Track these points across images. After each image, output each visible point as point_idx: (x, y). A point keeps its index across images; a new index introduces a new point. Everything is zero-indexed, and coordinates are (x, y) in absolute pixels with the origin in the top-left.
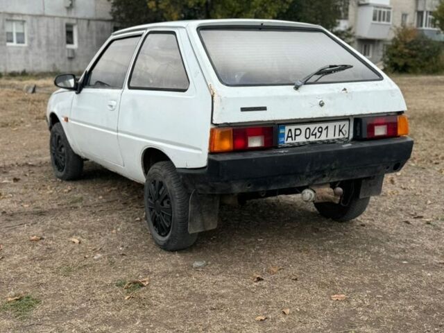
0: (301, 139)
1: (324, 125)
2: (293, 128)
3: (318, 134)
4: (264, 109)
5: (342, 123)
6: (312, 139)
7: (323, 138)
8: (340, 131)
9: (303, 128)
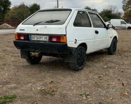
0: (35, 39)
1: (41, 36)
2: (33, 36)
3: (40, 39)
4: (24, 30)
5: (46, 36)
6: (38, 39)
7: (41, 40)
8: (46, 38)
9: (36, 36)
